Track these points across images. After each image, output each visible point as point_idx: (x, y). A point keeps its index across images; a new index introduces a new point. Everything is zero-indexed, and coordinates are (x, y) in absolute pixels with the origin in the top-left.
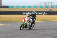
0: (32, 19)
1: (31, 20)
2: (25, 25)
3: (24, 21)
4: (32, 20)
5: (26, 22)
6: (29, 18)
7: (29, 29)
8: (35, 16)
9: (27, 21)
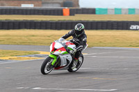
0: (74, 43)
1: (72, 46)
2: (55, 60)
3: (51, 49)
4: (74, 46)
5: (56, 53)
6: (65, 41)
7: (67, 71)
8: (84, 36)
9: (61, 49)
